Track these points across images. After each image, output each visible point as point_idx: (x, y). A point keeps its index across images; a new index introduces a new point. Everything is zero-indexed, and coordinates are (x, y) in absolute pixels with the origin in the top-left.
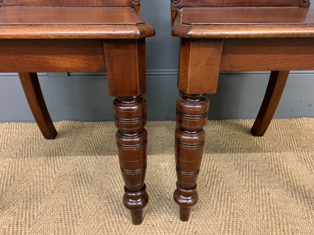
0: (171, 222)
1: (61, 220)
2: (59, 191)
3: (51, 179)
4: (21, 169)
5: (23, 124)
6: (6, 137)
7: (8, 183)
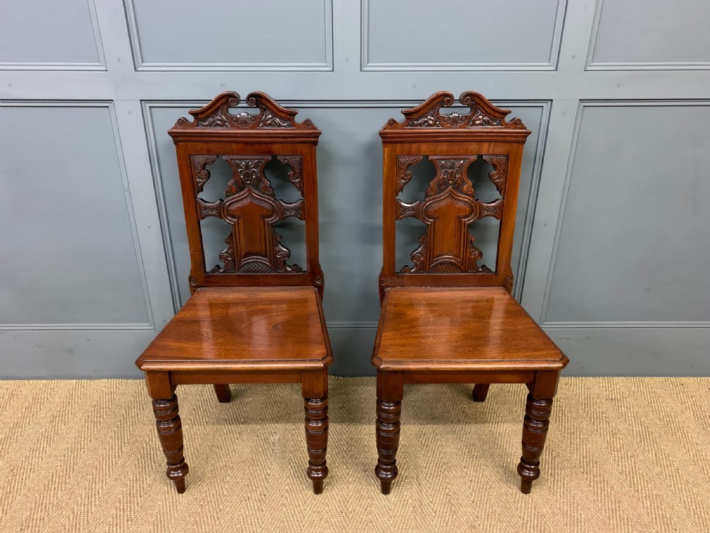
0: (265, 495)
1: (168, 492)
3: (158, 452)
4: (128, 440)
5: (124, 381)
6: (107, 400)
7: (117, 455)
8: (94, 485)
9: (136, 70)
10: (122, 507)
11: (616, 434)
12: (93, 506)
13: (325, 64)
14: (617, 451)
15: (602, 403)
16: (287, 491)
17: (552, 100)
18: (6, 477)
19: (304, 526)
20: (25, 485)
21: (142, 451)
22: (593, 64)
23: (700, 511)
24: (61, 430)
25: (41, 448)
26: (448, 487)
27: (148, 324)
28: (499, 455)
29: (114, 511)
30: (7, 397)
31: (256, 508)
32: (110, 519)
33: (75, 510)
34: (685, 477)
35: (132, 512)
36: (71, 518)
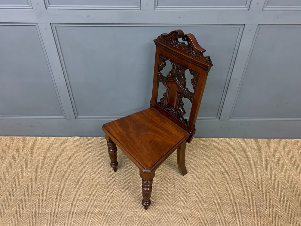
0: (114, 190)
1: (76, 188)
2: (74, 176)
3: (71, 170)
4: (58, 165)
7: (55, 172)
8: (47, 185)
9: (46, 9)
10: (58, 194)
11: (256, 165)
12: (47, 193)
13: (137, 6)
14: (255, 173)
15: (252, 151)
16: (122, 189)
17: (245, 24)
18: (12, 181)
19: (129, 203)
20: (20, 184)
21: (64, 170)
22: (267, 7)
23: (285, 200)
24: (32, 160)
25: (25, 168)
26: (186, 188)
27: (63, 117)
28: (207, 174)
29: (55, 196)
30: (8, 144)
31: (110, 195)
32: (54, 199)
33: (40, 195)
34: (281, 185)
35: (62, 197)
36: (39, 198)
